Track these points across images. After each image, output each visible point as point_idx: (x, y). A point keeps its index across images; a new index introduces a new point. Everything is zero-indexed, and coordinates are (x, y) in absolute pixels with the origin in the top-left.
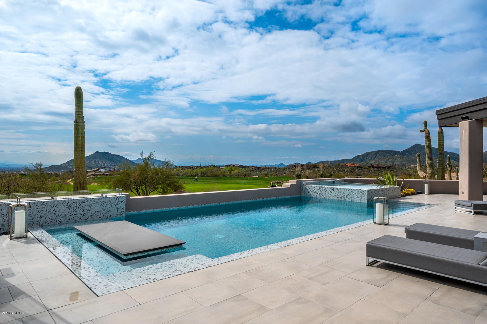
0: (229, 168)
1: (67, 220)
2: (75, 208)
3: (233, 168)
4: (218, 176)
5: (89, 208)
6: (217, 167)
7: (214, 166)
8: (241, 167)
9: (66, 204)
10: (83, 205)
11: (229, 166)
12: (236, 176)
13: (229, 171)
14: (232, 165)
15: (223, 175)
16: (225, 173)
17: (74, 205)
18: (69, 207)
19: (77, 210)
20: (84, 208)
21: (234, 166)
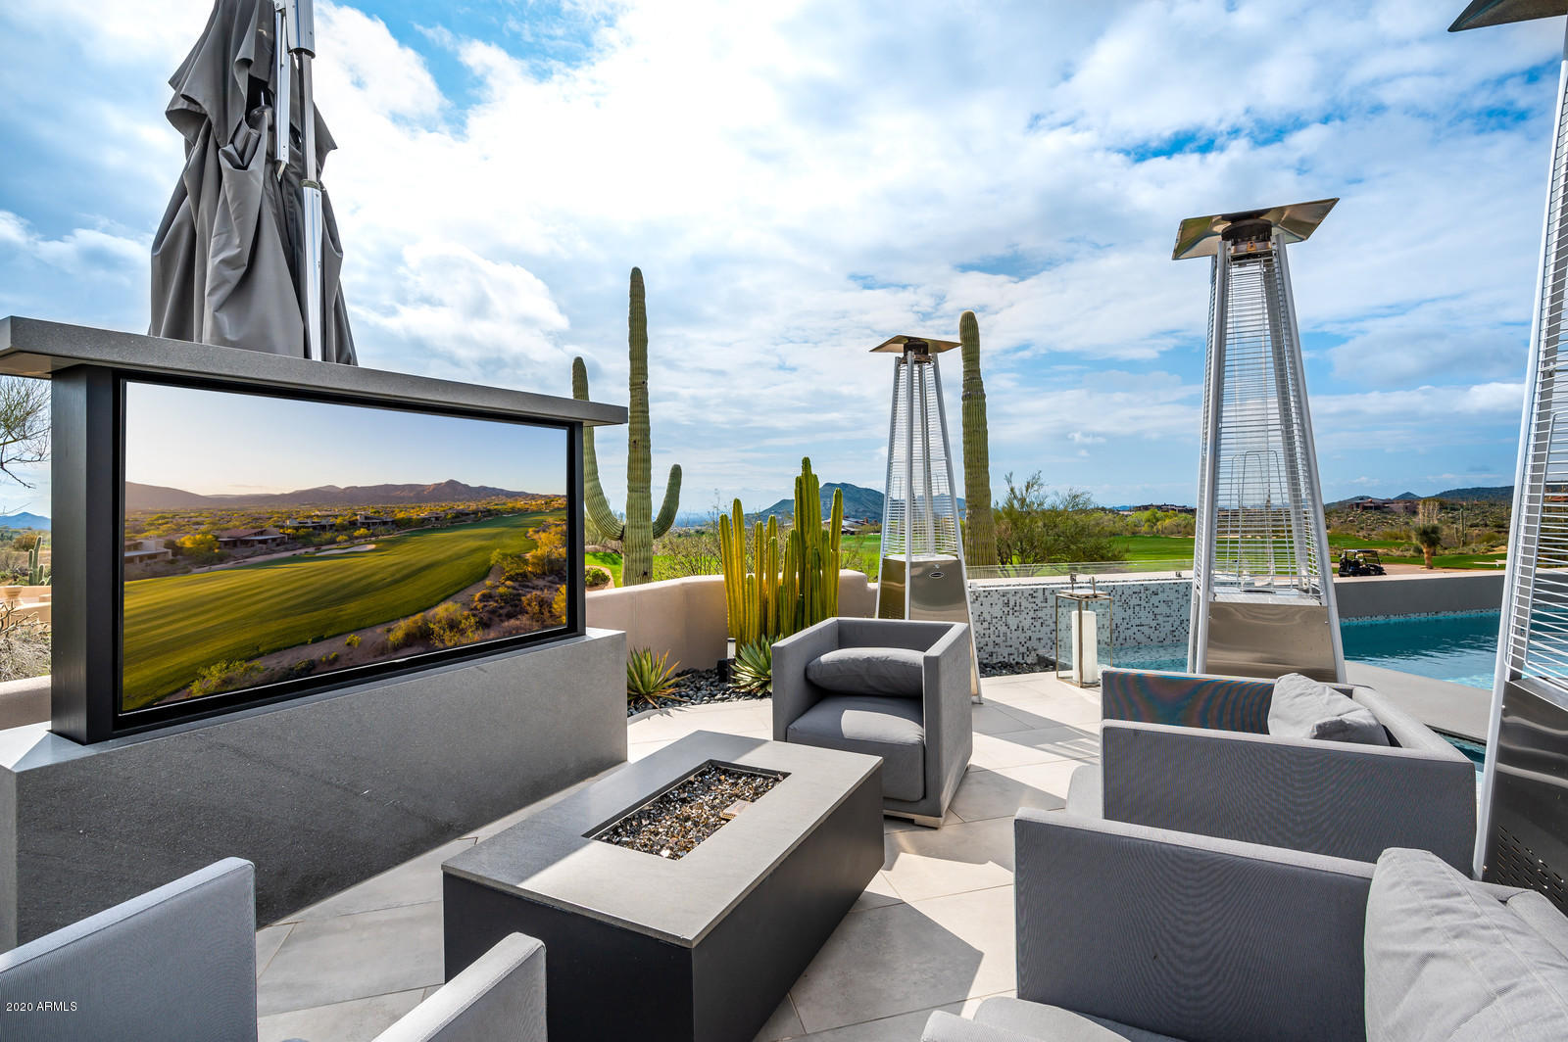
0: (1147, 514)
1: (1121, 640)
2: (1137, 608)
3: (1160, 514)
4: (1118, 534)
5: (1168, 612)
6: (1111, 511)
7: (1103, 509)
8: (1180, 511)
9: (1118, 597)
10: (1154, 600)
11: (1146, 508)
12: (1172, 533)
13: (1148, 520)
14: (1152, 505)
15: (1133, 533)
16: (1135, 526)
17: (1134, 601)
18: (1125, 606)
19: (1143, 614)
20: (1156, 611)
21: (1159, 508)
